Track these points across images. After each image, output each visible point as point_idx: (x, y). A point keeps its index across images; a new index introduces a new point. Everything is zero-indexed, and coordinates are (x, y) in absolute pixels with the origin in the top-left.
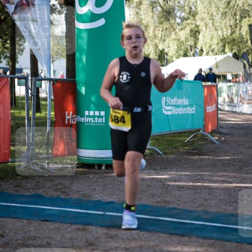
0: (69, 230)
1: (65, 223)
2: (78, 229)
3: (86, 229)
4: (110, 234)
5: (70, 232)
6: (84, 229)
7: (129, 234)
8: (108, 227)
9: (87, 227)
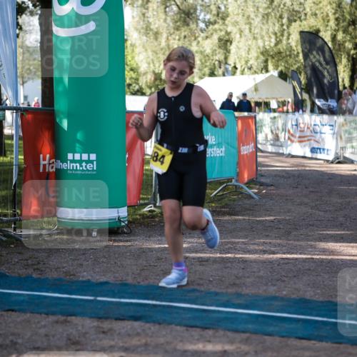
0: (43, 323)
1: (38, 313)
2: (57, 322)
3: (69, 322)
4: (103, 328)
5: (45, 326)
6: (66, 321)
7: (129, 327)
8: (100, 318)
9: (69, 318)
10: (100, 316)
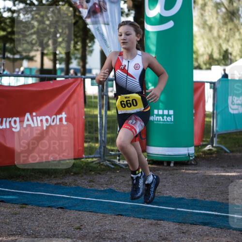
2: (151, 224)
3: (159, 224)
4: (182, 230)
5: (143, 227)
6: (157, 224)
7: (200, 230)
10: (180, 221)
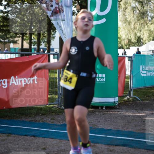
3: (95, 146)
7: (122, 149)
8: (109, 145)
9: (95, 144)
